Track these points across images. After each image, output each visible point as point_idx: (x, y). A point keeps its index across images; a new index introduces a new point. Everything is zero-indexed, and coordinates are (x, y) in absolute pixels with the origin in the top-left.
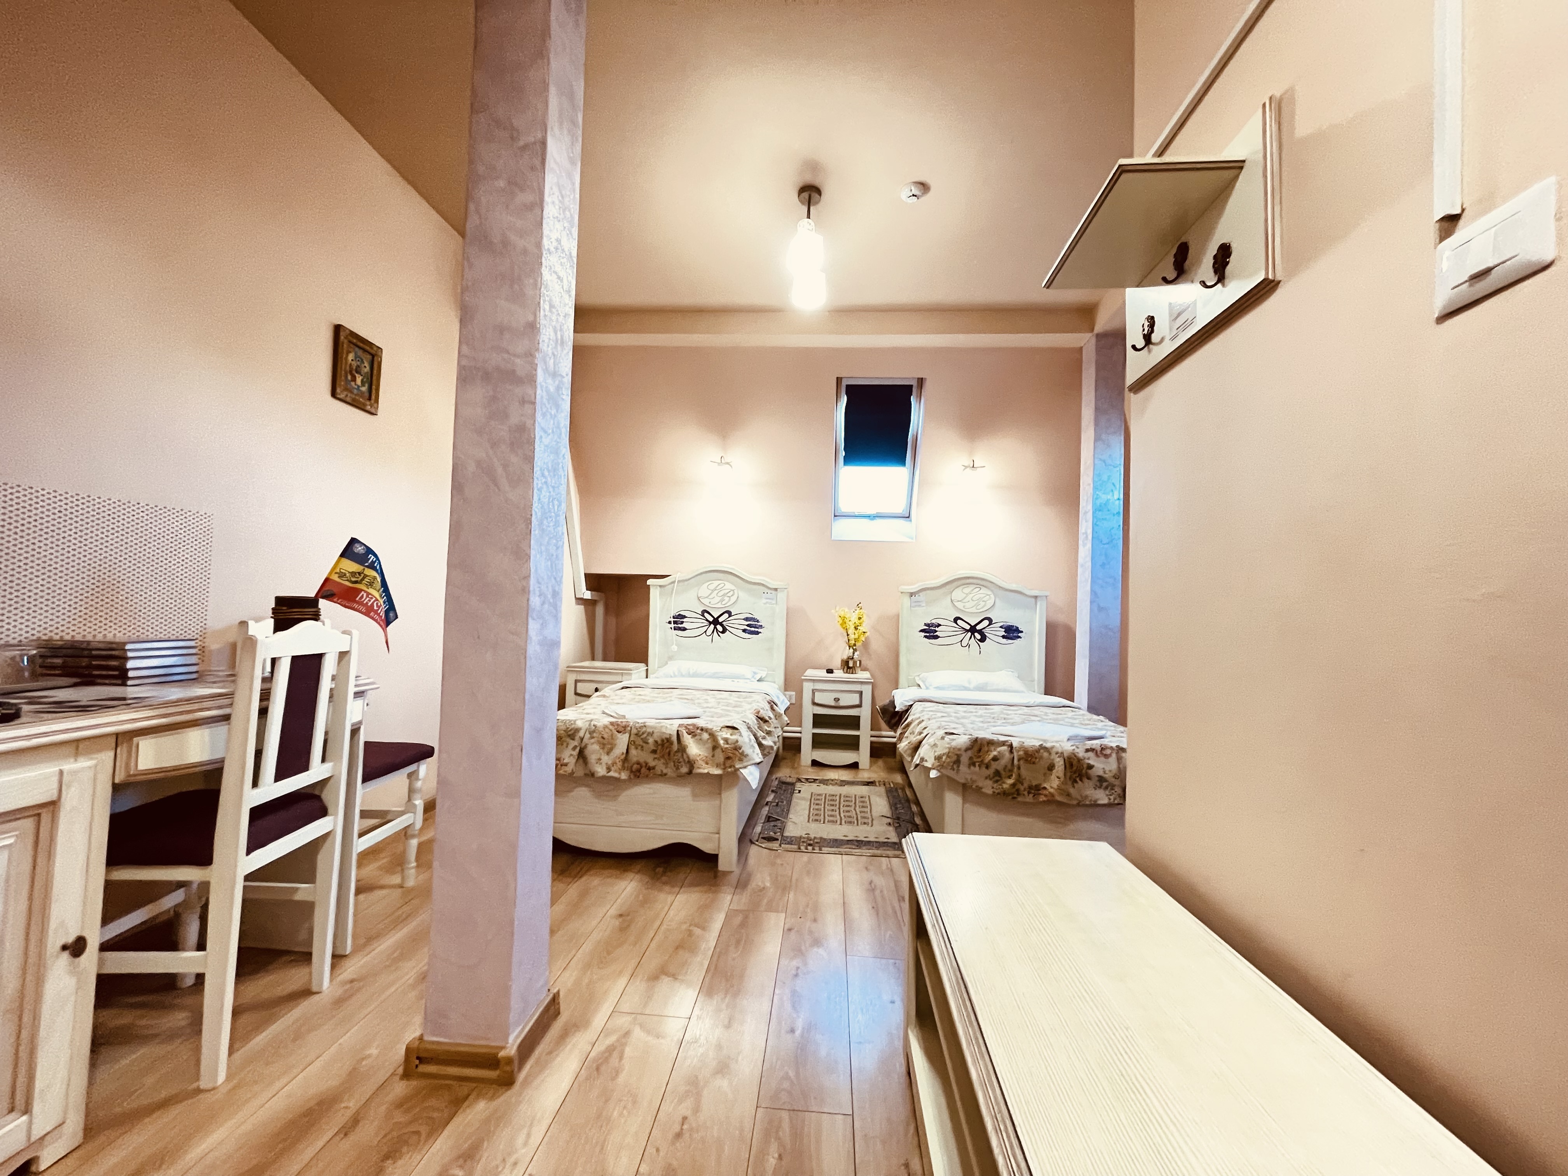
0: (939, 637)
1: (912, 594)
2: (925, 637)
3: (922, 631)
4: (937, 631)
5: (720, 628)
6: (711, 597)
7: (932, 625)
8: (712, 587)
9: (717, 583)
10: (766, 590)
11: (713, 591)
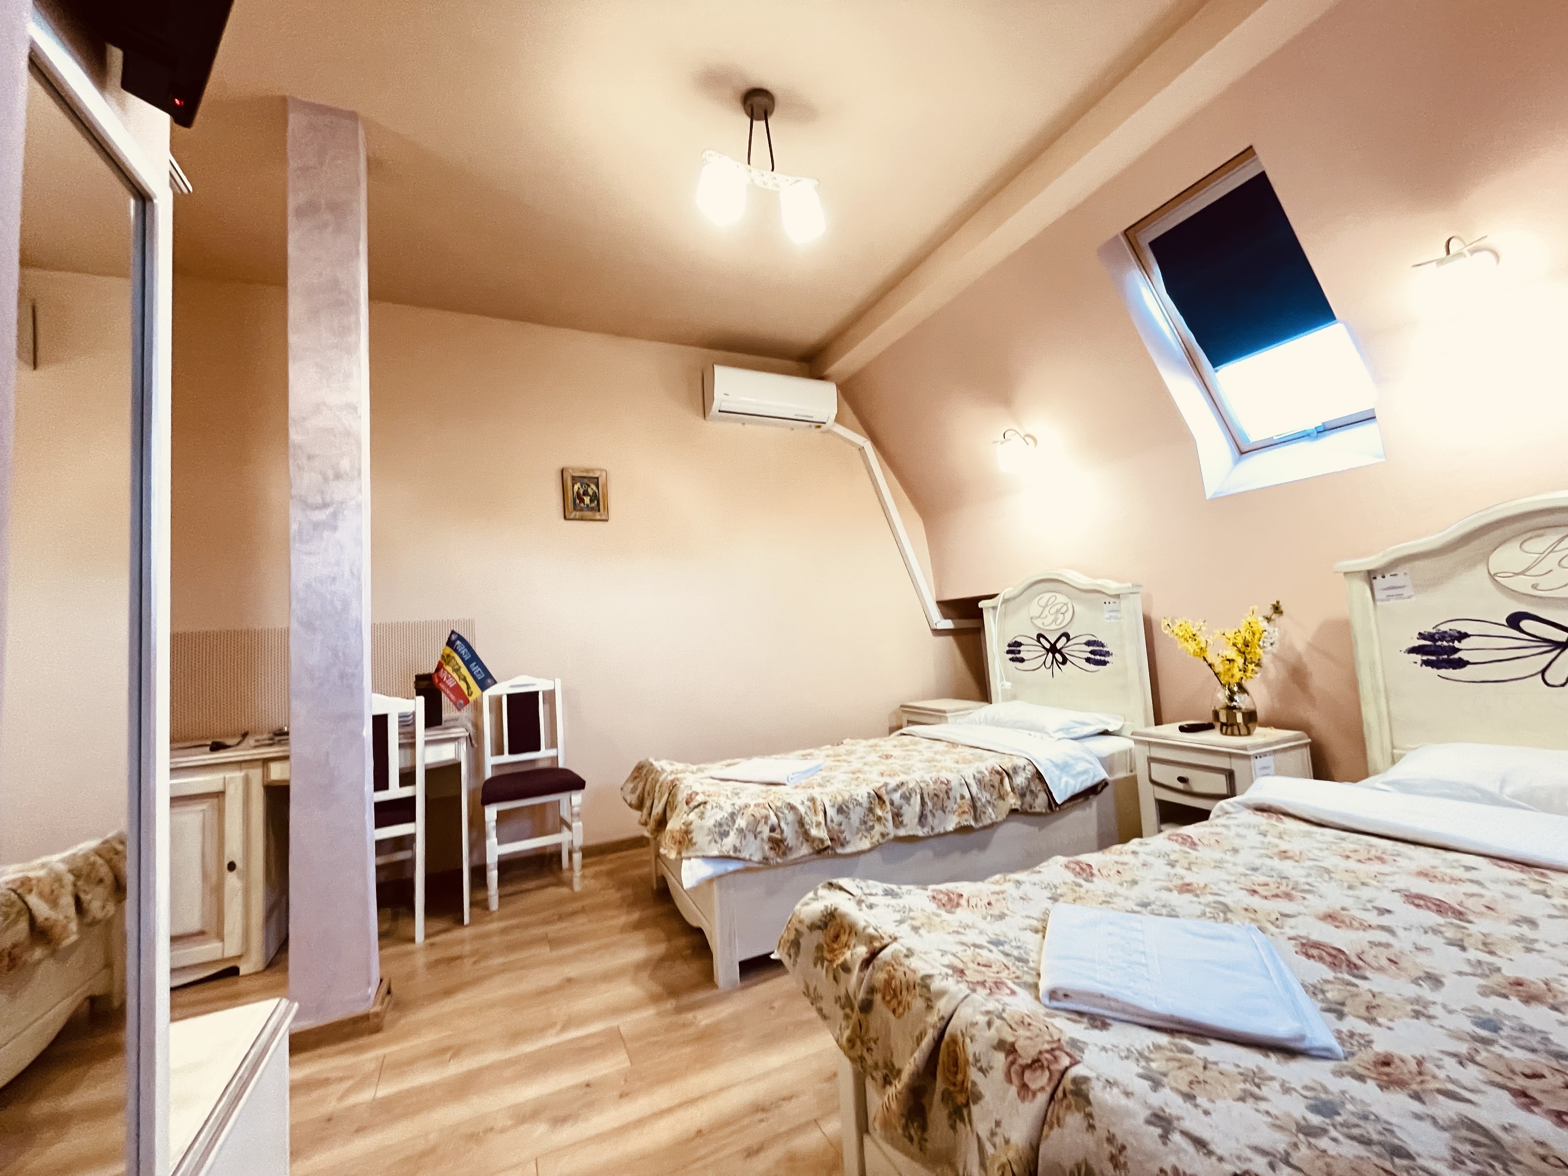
0: (1467, 663)
1: (1371, 576)
2: (1426, 663)
3: (1413, 650)
4: (1458, 650)
5: (1058, 656)
6: (1043, 616)
7: (1443, 636)
8: (1043, 602)
9: (1047, 596)
10: (1108, 599)
11: (1044, 608)
